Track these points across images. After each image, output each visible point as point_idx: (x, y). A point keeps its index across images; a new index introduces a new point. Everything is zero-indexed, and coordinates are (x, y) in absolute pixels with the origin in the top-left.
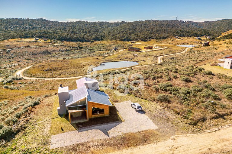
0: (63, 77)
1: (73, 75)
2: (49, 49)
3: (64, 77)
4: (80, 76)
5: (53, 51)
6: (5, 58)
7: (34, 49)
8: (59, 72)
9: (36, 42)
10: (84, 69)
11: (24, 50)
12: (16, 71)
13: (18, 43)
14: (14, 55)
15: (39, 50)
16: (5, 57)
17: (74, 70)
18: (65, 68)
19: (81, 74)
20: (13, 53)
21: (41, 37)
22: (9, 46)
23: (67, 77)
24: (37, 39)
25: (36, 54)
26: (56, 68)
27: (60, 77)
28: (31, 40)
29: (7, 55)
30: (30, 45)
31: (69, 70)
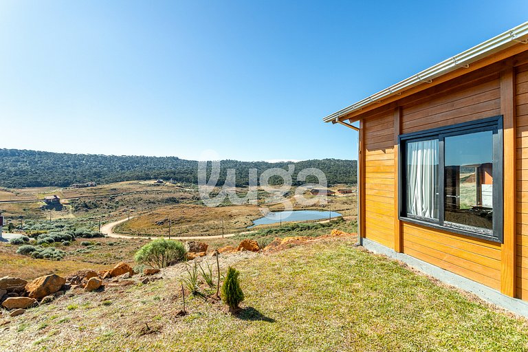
0: (193, 236)
1: (213, 231)
2: (177, 195)
3: (196, 235)
4: (230, 233)
5: (182, 199)
6: (104, 208)
7: (153, 196)
8: (184, 227)
9: (159, 185)
10: (236, 220)
11: (137, 196)
12: (104, 224)
13: (131, 186)
14: (120, 203)
15: (160, 197)
16: (105, 206)
17: (216, 222)
18: (198, 218)
19: (231, 231)
20: (119, 200)
21: (167, 179)
22: (115, 189)
23: (202, 235)
24: (162, 180)
25: (155, 203)
26: (182, 218)
27: (187, 236)
28: (152, 182)
29: (109, 203)
30: (149, 189)
31: (206, 223)
